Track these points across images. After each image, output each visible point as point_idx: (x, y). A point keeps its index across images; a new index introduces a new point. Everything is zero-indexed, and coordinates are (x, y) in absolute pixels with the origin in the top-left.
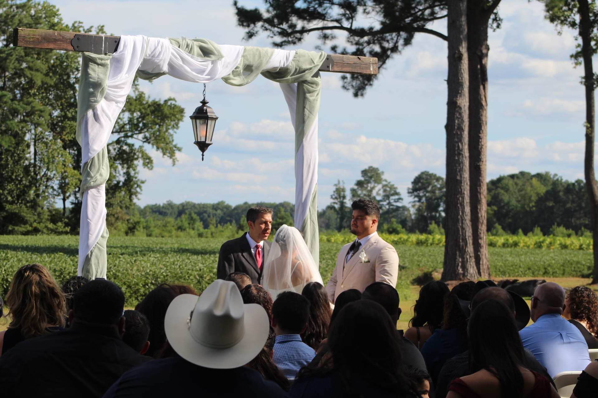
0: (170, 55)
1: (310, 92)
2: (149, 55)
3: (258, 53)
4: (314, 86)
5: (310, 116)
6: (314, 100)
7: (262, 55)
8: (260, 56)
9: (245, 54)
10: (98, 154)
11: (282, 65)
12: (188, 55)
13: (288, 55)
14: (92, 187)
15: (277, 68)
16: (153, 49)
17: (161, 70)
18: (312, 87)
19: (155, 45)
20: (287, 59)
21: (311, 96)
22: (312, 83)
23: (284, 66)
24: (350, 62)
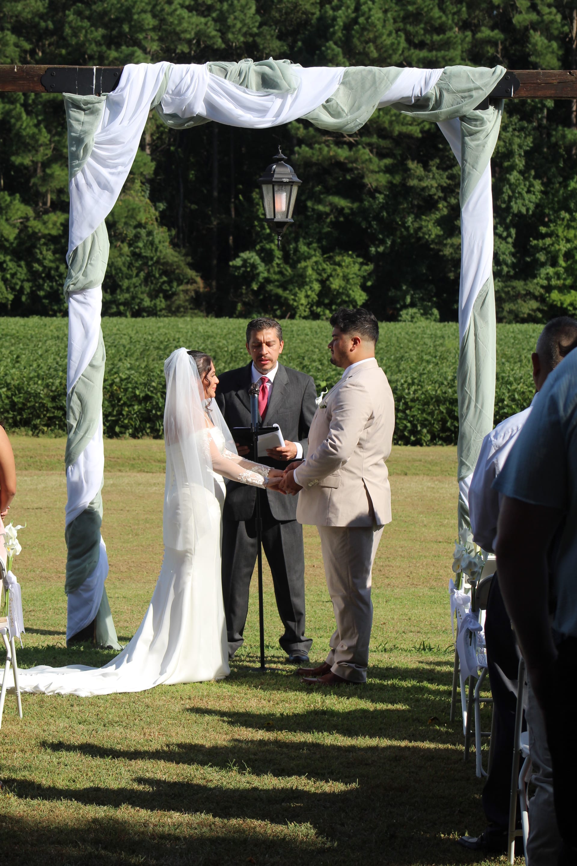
0: (206, 89)
1: (471, 134)
2: (172, 91)
3: (369, 77)
4: (478, 123)
5: (472, 172)
6: (478, 146)
7: (377, 79)
8: (374, 82)
9: (347, 79)
10: (84, 243)
11: (417, 92)
12: (237, 88)
13: (428, 77)
14: (75, 292)
15: (409, 98)
16: (177, 81)
17: (193, 113)
18: (476, 126)
19: (181, 76)
20: (426, 83)
21: (473, 140)
22: (476, 120)
23: (421, 94)
24: (552, 81)
